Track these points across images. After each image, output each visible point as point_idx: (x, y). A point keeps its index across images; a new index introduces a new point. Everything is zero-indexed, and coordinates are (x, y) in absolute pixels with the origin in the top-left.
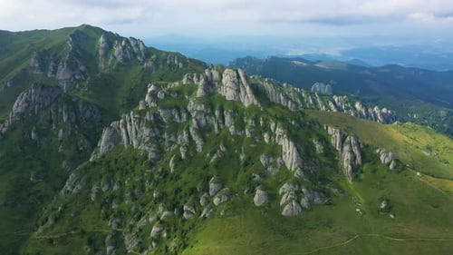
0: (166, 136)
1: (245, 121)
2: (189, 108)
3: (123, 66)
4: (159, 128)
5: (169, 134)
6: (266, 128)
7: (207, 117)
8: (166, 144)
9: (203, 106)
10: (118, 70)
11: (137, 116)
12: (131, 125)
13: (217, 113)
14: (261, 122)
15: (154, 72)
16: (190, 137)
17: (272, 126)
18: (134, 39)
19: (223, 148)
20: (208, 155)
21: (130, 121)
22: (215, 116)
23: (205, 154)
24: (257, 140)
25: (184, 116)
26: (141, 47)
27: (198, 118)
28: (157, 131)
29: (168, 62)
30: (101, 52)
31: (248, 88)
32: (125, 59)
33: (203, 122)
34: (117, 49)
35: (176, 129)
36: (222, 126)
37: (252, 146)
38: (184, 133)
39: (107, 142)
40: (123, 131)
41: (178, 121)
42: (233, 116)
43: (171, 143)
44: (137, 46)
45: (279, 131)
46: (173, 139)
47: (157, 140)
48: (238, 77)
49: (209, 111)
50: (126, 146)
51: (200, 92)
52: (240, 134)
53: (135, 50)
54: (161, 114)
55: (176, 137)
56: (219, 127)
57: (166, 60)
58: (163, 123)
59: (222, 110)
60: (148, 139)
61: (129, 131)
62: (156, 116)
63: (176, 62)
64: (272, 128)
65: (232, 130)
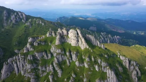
0: (40, 68)
1: (83, 58)
2: (52, 51)
3: (15, 25)
4: (36, 63)
5: (42, 67)
6: (96, 62)
7: (63, 56)
8: (40, 72)
9: (60, 50)
10: (13, 27)
11: (23, 57)
12: (19, 62)
13: (68, 54)
14: (93, 59)
15: (30, 27)
16: (54, 69)
17: (99, 61)
18: (20, 12)
19: (74, 76)
20: (65, 80)
21: (19, 59)
22: (67, 56)
23: (64, 79)
24: (92, 69)
25: (49, 55)
26: (24, 16)
27: (58, 57)
28: (35, 65)
29: (37, 22)
30: (5, 18)
31: (83, 40)
32: (16, 21)
33: (60, 59)
34: (13, 17)
35: (45, 63)
36: (71, 61)
37: (90, 73)
38: (51, 66)
39: (6, 72)
40: (15, 65)
41: (46, 58)
42: (77, 56)
43: (43, 71)
44: (22, 15)
45: (103, 64)
46: (44, 69)
47: (35, 70)
48: (78, 34)
49: (63, 53)
50: (17, 74)
51: (57, 42)
52: (82, 66)
53: (21, 17)
54: (37, 55)
55: (46, 68)
56: (69, 61)
57: (36, 22)
58: (38, 60)
59: (70, 52)
60: (29, 70)
61: (18, 65)
62: (34, 56)
63: (41, 23)
64: (99, 62)
65: (77, 63)
